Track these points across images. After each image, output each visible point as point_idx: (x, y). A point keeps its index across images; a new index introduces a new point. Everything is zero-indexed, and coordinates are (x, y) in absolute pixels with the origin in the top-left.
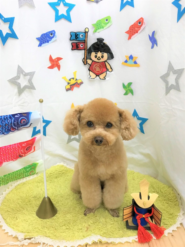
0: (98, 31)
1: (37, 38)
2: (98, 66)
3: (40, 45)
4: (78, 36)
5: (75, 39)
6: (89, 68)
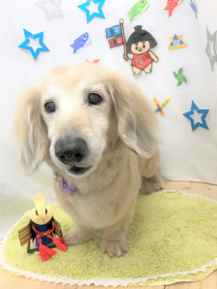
0: (134, 19)
1: (71, 46)
3: (75, 51)
4: (113, 31)
5: (111, 35)
6: (132, 63)
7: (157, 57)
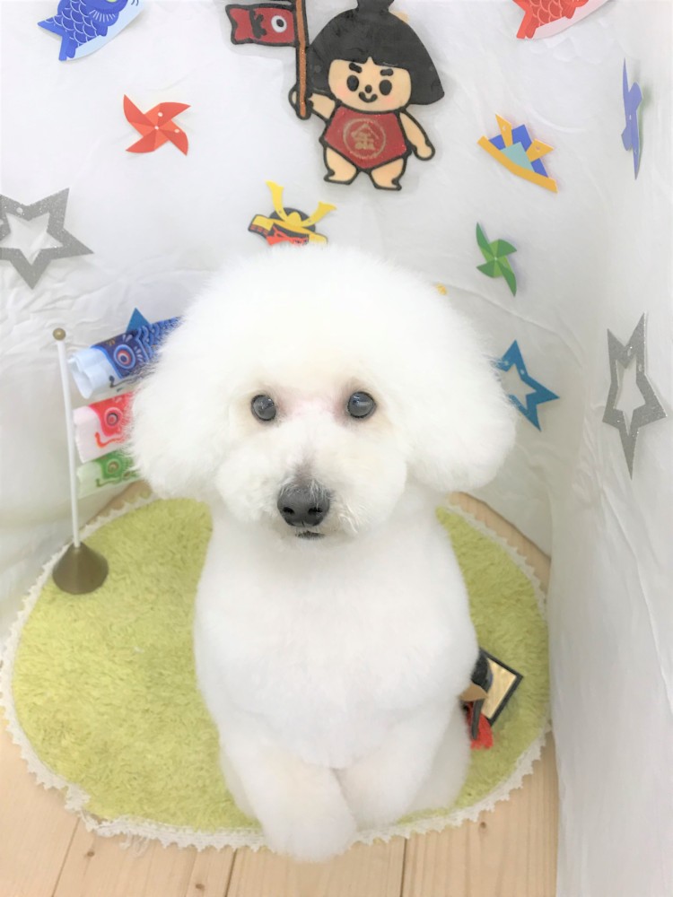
1: (42, 25)
2: (366, 131)
3: (68, 52)
6: (324, 134)
7: (428, 143)
